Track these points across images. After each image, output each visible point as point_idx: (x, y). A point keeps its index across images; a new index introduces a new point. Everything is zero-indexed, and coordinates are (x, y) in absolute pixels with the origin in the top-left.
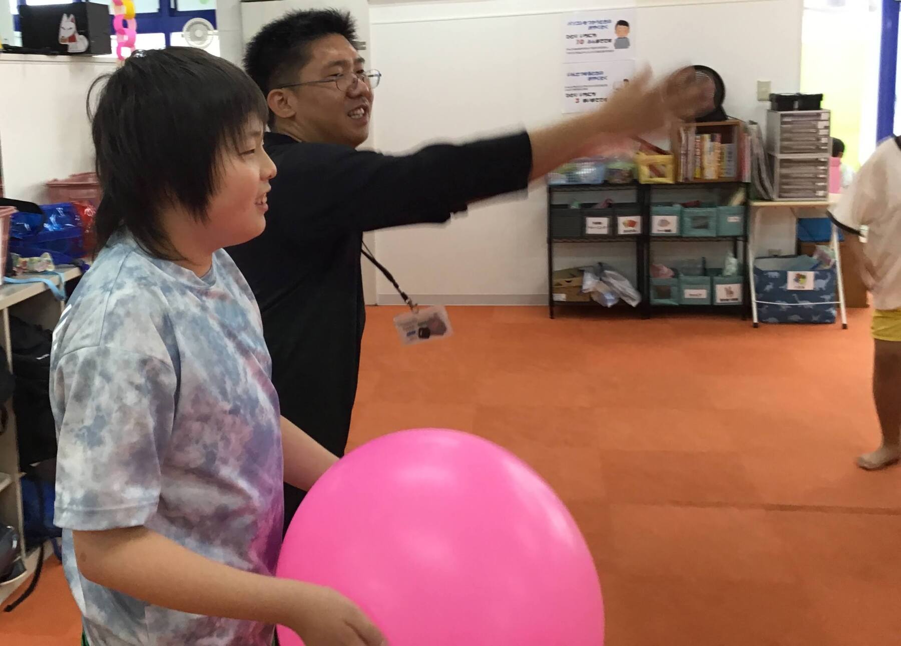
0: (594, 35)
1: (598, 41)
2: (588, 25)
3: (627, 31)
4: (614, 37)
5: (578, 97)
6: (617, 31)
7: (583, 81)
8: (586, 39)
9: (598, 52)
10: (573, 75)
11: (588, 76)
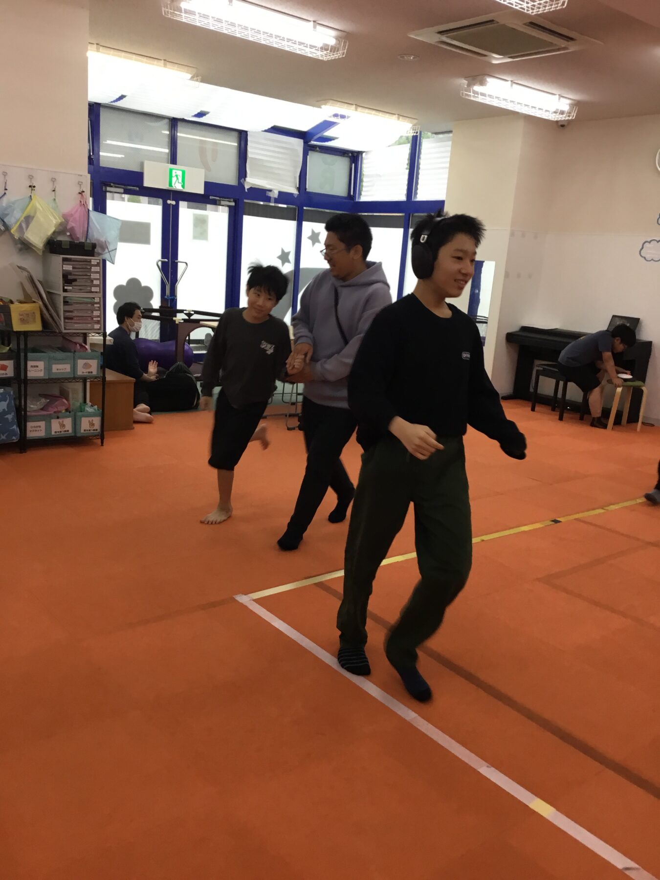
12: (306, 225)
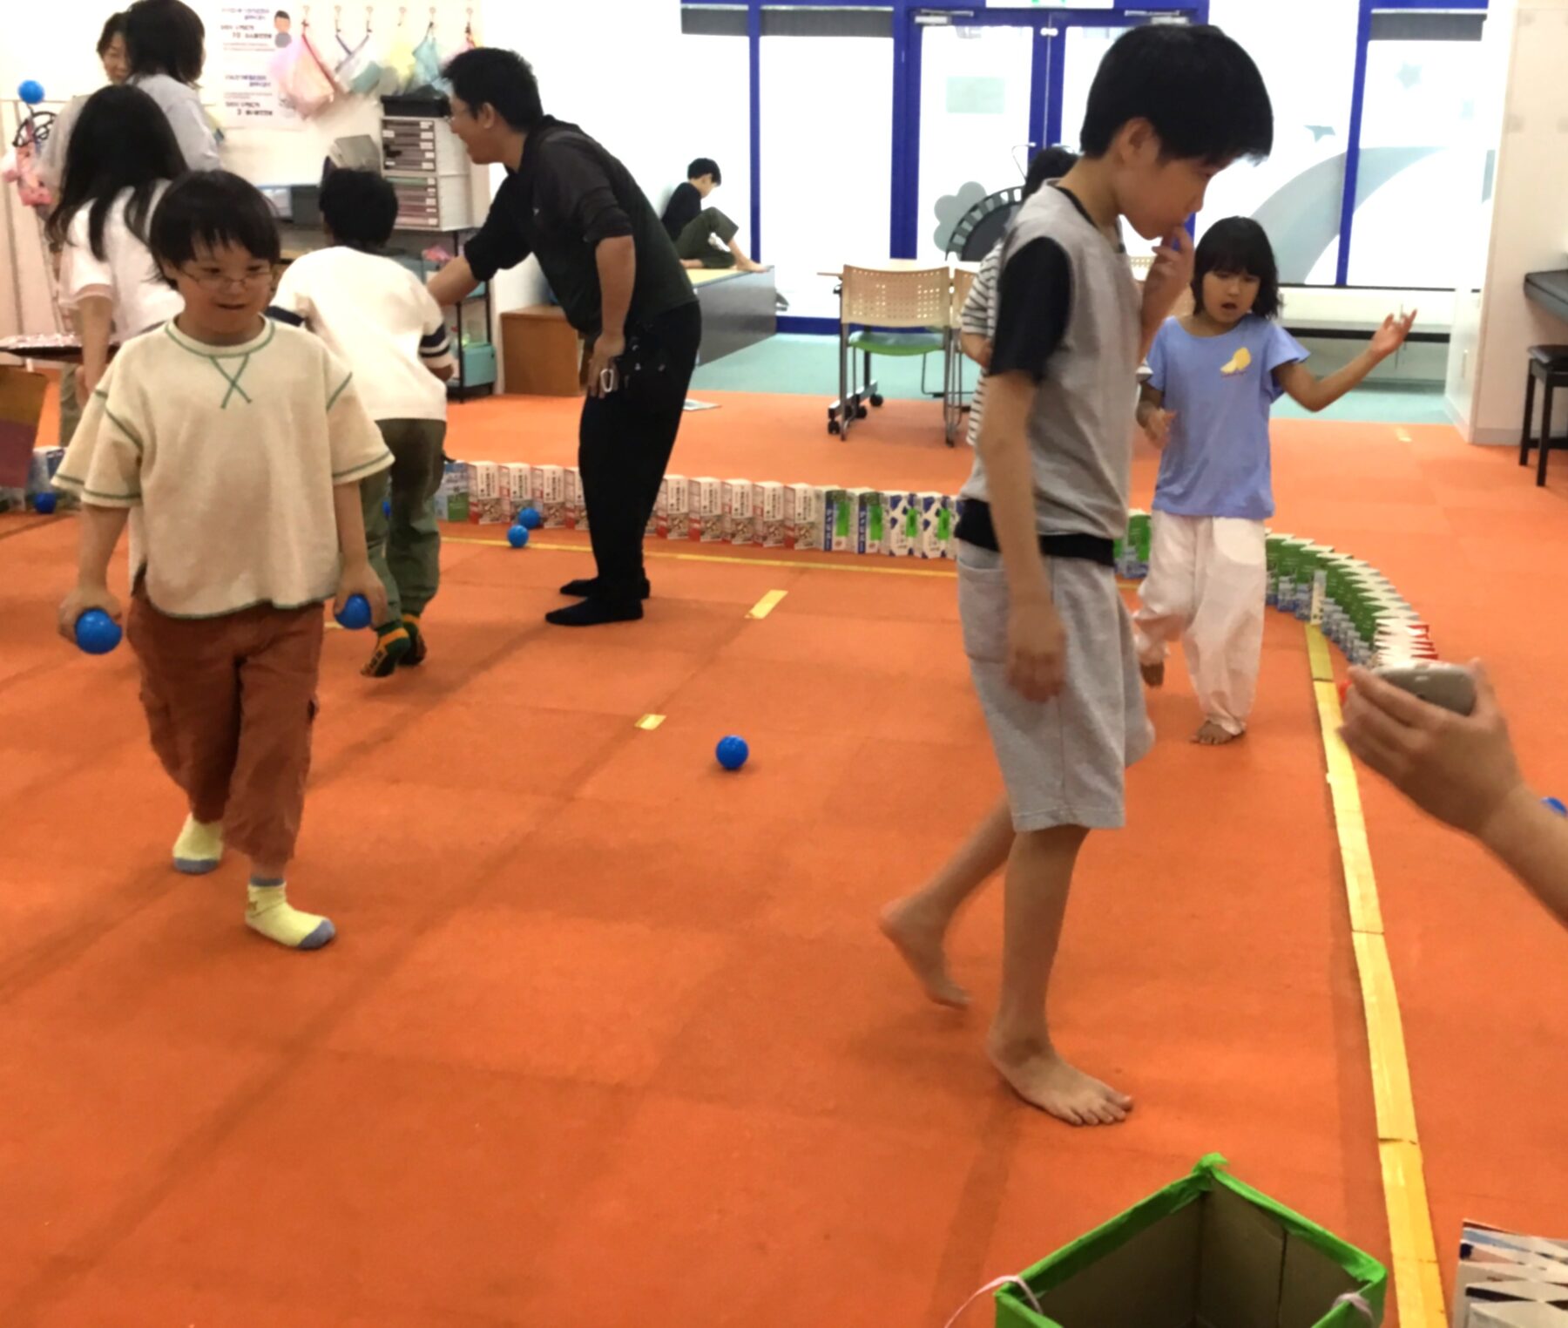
0: (252, 27)
1: (256, 36)
2: (244, 14)
3: (288, 25)
4: (275, 32)
5: (240, 107)
6: (277, 25)
7: (243, 86)
8: (243, 32)
9: (258, 50)
10: (232, 77)
11: (248, 82)
12: (1374, 46)
